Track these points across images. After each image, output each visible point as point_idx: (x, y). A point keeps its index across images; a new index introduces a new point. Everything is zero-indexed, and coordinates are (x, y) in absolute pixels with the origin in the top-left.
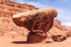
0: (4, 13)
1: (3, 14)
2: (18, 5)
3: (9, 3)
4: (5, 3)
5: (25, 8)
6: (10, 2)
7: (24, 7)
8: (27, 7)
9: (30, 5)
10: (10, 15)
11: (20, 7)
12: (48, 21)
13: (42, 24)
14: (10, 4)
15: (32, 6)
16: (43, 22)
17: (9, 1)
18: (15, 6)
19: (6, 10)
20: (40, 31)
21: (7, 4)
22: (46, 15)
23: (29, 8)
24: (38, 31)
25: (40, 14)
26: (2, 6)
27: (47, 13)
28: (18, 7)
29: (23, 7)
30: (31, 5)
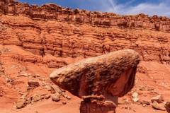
0: (84, 48)
1: (81, 51)
2: (119, 21)
3: (96, 19)
4: (85, 20)
5: (140, 26)
6: (99, 16)
7: (138, 23)
8: (145, 24)
9: (155, 17)
10: (98, 49)
11: (124, 25)
12: (112, 77)
13: (99, 84)
14: (99, 20)
15: (161, 18)
16: (100, 80)
17: (95, 13)
18: (112, 24)
19: (89, 39)
20: (96, 96)
21: (90, 22)
22: (106, 67)
23: (153, 25)
24: (93, 96)
25: (92, 68)
26: (78, 29)
27: (108, 64)
28: (119, 25)
29: (133, 25)
30: (159, 16)
